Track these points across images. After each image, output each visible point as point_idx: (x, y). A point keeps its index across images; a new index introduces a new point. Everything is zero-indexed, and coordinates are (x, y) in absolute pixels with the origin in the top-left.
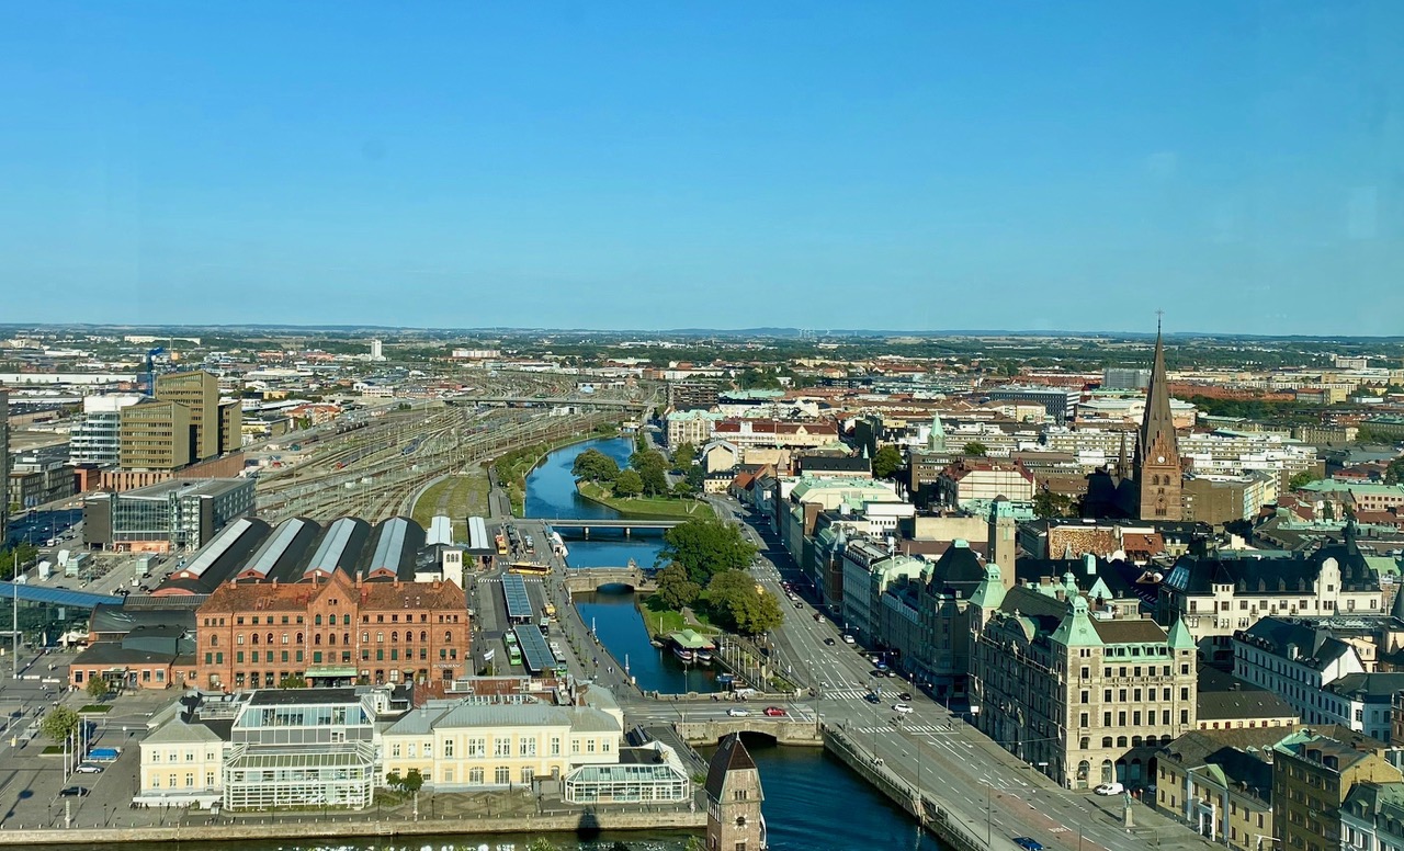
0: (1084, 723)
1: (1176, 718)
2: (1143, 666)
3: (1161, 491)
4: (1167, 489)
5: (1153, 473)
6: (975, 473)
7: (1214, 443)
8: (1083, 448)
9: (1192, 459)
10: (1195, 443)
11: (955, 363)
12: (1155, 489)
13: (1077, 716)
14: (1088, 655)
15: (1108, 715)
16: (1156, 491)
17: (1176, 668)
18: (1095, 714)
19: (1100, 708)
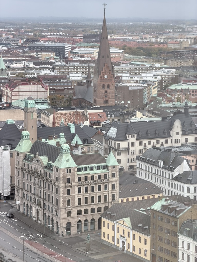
0: (69, 204)
1: (110, 198)
2: (95, 175)
3: (106, 92)
4: (109, 91)
5: (102, 83)
6: (20, 86)
7: (131, 68)
8: (72, 72)
9: (121, 76)
10: (122, 68)
11: (13, 31)
12: (103, 91)
13: (65, 201)
14: (70, 172)
15: (79, 199)
16: (104, 92)
17: (110, 175)
18: (74, 199)
19: (76, 196)
